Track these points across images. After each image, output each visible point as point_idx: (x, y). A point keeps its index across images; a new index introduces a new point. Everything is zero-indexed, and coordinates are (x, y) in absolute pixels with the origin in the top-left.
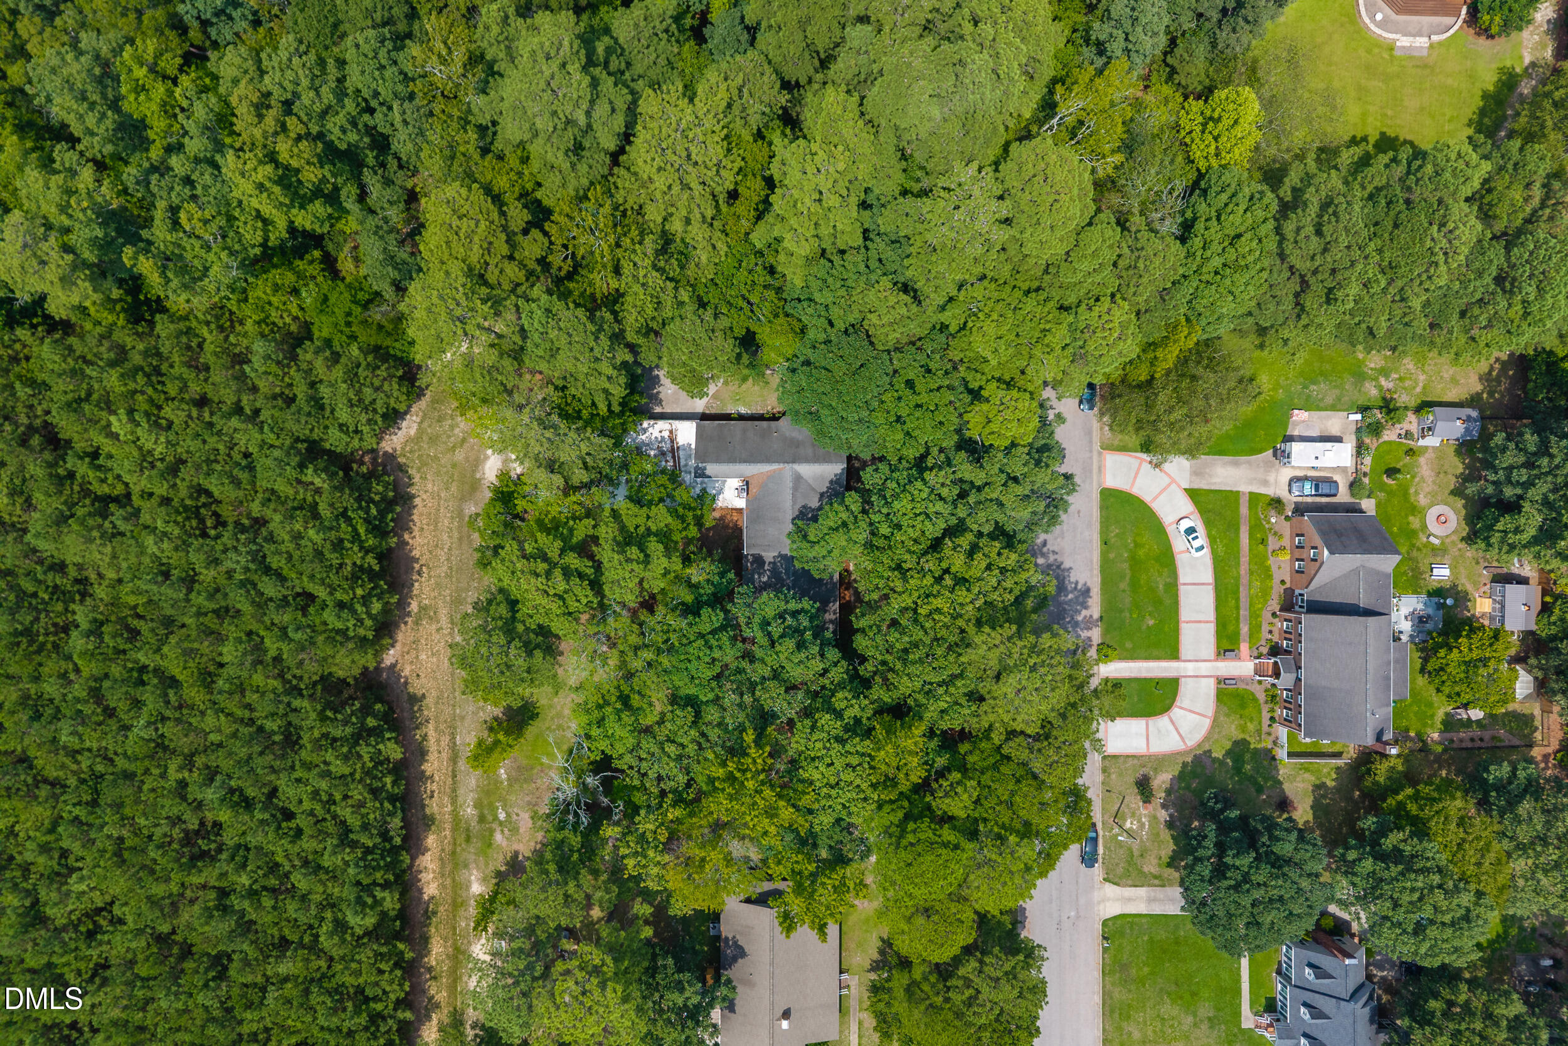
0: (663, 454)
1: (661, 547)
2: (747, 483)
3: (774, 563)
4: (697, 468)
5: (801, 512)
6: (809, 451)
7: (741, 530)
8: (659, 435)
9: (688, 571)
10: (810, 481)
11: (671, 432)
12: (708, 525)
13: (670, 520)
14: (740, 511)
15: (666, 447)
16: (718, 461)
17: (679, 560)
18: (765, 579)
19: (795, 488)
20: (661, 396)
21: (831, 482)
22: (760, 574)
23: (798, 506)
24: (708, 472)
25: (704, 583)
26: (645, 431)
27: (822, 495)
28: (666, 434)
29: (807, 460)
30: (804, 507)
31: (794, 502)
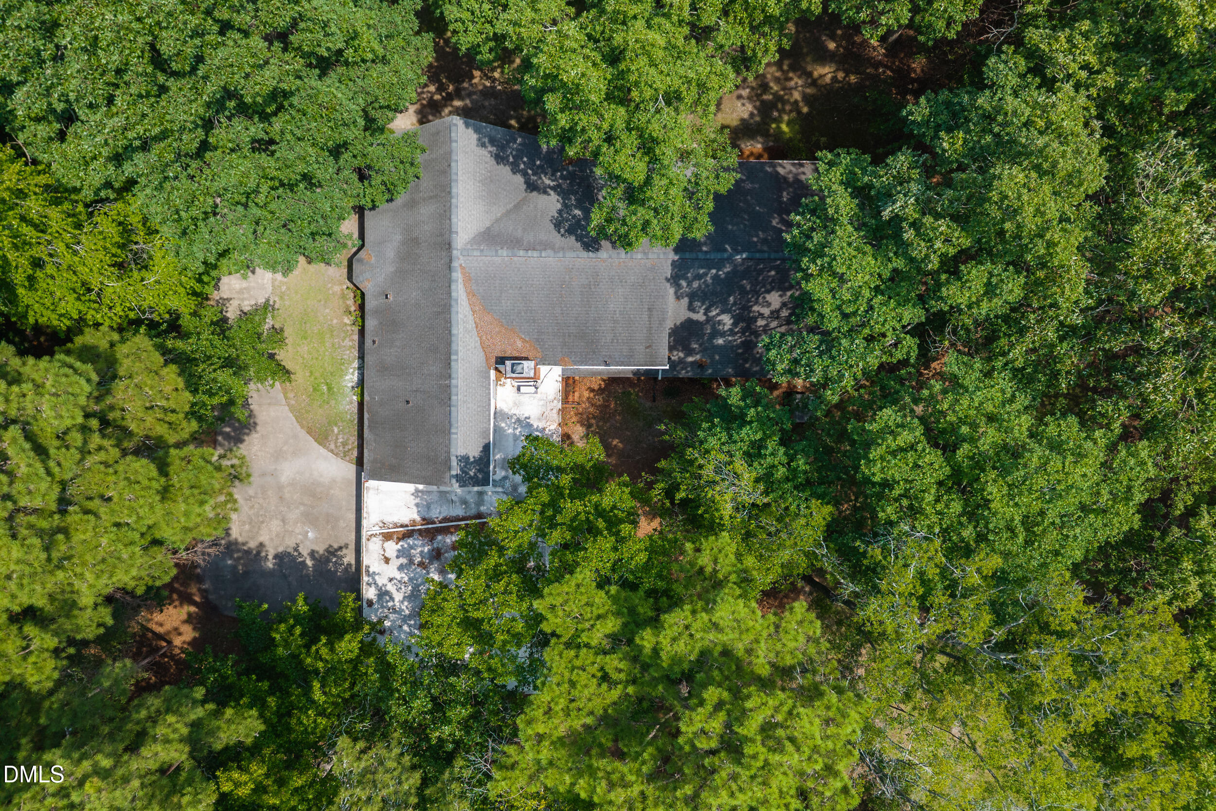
0: (437, 555)
1: (675, 619)
2: (501, 360)
3: (692, 296)
4: (463, 480)
5: (570, 231)
6: (426, 211)
7: (613, 381)
8: (395, 563)
9: (727, 510)
10: (498, 211)
11: (387, 537)
12: (599, 454)
13: (585, 575)
14: (569, 383)
15: (420, 548)
16: (445, 429)
17: (709, 544)
18: (727, 320)
19: (514, 243)
20: (321, 549)
21: (499, 159)
22: (716, 333)
23: (556, 238)
24: (474, 452)
25: (759, 469)
26: (383, 594)
27: (532, 187)
28: (392, 548)
29: (445, 215)
30: (558, 225)
31: (546, 246)
